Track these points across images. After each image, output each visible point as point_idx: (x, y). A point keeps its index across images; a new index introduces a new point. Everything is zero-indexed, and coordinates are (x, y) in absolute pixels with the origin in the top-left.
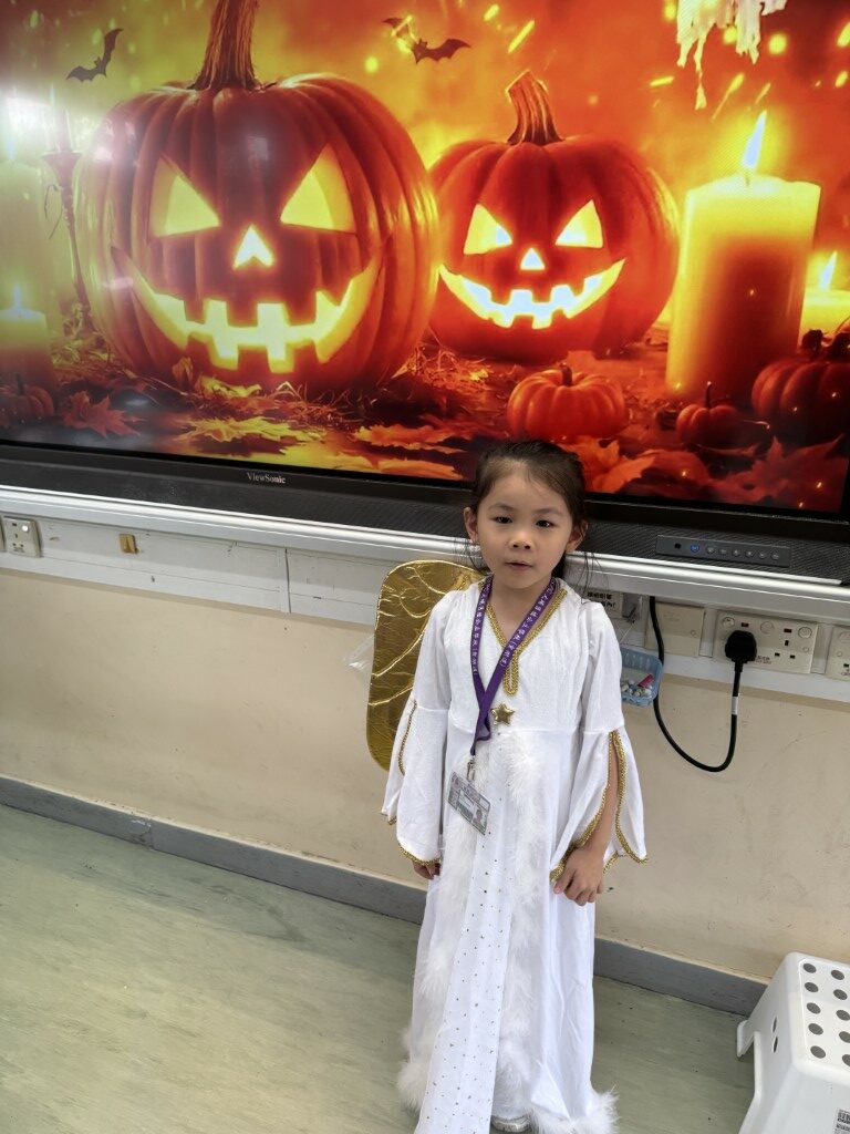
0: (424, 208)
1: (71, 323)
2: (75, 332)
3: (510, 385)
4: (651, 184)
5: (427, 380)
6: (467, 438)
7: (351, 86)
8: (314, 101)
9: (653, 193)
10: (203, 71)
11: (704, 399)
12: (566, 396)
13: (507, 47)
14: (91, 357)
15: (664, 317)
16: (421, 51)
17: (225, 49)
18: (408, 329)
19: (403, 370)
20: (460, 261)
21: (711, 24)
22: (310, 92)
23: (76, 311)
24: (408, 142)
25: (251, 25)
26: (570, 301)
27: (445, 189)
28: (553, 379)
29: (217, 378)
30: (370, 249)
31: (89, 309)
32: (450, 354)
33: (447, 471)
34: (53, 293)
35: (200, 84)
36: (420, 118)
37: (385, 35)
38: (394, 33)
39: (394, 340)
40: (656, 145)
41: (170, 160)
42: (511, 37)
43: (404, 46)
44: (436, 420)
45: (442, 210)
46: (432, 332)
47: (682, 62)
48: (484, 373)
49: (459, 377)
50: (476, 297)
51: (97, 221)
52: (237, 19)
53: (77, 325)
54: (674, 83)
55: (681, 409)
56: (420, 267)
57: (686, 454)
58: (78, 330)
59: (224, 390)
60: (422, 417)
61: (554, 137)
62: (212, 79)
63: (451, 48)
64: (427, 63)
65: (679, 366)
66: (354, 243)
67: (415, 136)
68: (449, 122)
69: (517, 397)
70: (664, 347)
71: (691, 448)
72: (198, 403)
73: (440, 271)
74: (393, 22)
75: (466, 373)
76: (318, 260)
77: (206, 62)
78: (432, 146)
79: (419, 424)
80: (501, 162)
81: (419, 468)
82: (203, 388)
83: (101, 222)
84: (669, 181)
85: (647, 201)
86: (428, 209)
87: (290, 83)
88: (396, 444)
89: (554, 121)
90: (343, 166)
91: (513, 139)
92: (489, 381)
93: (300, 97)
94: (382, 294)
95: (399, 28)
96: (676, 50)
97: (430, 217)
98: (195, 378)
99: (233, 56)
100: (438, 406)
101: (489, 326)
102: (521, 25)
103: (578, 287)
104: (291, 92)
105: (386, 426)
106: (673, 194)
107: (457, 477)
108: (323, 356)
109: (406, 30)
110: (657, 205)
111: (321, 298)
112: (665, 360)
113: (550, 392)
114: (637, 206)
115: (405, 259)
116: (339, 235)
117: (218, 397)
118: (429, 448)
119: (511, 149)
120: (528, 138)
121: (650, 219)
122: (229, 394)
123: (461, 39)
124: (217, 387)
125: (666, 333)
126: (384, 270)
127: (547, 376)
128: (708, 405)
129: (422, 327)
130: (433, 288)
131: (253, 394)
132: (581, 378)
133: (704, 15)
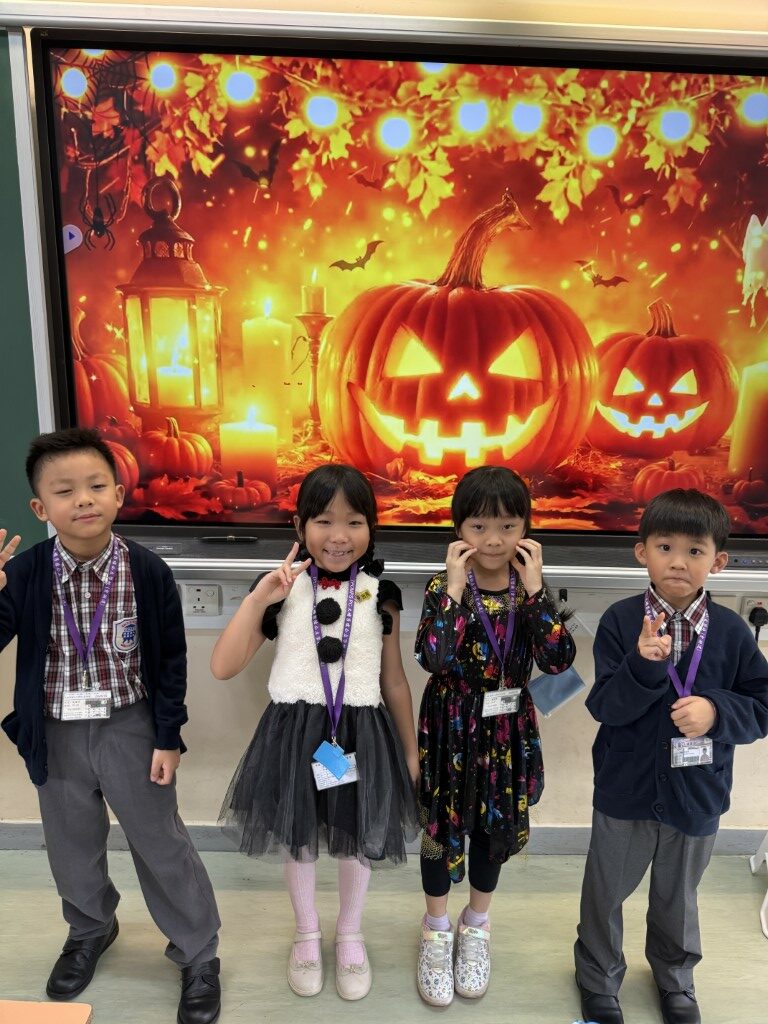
0: (590, 368)
1: (301, 434)
2: (303, 440)
3: (636, 470)
4: (725, 363)
5: (580, 468)
6: (604, 503)
7: (549, 294)
8: (523, 302)
9: (726, 367)
10: (444, 275)
11: (748, 478)
12: (671, 477)
13: (650, 284)
14: (315, 458)
15: (729, 433)
16: (597, 280)
17: (463, 263)
18: (571, 438)
19: (565, 462)
20: (609, 398)
21: (760, 286)
22: (521, 296)
23: (307, 426)
24: (584, 329)
25: (485, 251)
26: (675, 423)
27: (605, 358)
28: (664, 467)
29: (423, 471)
30: (551, 390)
31: (319, 425)
32: (598, 453)
33: (589, 525)
34: (288, 412)
35: (440, 282)
36: (593, 317)
37: (575, 269)
38: (582, 269)
39: (560, 445)
40: (729, 343)
41: (408, 328)
42: (654, 280)
43: (587, 277)
44: (583, 493)
45: (601, 370)
46: (587, 440)
47: (744, 303)
48: (619, 464)
49: (602, 466)
50: (618, 421)
51: (338, 364)
52: (474, 248)
53: (306, 434)
54: (740, 313)
55: (735, 483)
56: (583, 401)
57: (737, 508)
58: (306, 439)
59: (427, 479)
60: (574, 491)
61: (673, 334)
62: (450, 281)
63: (616, 281)
64: (601, 288)
65: (735, 459)
66: (540, 387)
67: (589, 327)
68: (610, 320)
69: (640, 478)
70: (728, 449)
71: (740, 504)
72: (404, 489)
73: (596, 404)
74: (582, 263)
75: (608, 464)
76: (512, 396)
77: (447, 270)
78: (599, 333)
79: (573, 495)
80: (640, 346)
81: (569, 524)
82: (410, 478)
83: (342, 364)
84: (735, 362)
85: (723, 372)
86: (593, 368)
87: (508, 289)
88: (554, 509)
89: (674, 326)
90: (538, 340)
91: (650, 334)
92: (622, 469)
93: (513, 298)
94: (555, 417)
95: (585, 267)
96: (741, 297)
97: (593, 373)
98: (404, 472)
99: (468, 268)
100: (587, 484)
101: (626, 437)
102: (659, 275)
103: (681, 415)
104: (508, 294)
105: (549, 497)
106: (737, 368)
107: (596, 528)
108: (507, 455)
109: (590, 268)
110: (728, 374)
111: (512, 420)
112: (728, 456)
113: (661, 474)
114: (717, 373)
115: (574, 396)
116: (530, 382)
117: (421, 484)
118: (578, 511)
119: (647, 339)
120: (658, 334)
121: (724, 381)
122: (431, 482)
123: (622, 276)
124: (421, 478)
125: (729, 442)
126: (558, 404)
127: (659, 465)
128: (750, 480)
129: (581, 436)
130: (591, 413)
131: (450, 481)
132: (680, 466)
133: (757, 283)
